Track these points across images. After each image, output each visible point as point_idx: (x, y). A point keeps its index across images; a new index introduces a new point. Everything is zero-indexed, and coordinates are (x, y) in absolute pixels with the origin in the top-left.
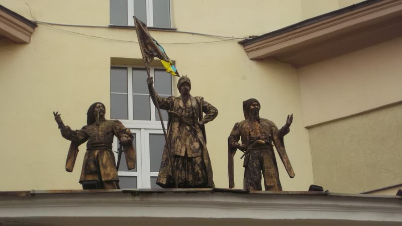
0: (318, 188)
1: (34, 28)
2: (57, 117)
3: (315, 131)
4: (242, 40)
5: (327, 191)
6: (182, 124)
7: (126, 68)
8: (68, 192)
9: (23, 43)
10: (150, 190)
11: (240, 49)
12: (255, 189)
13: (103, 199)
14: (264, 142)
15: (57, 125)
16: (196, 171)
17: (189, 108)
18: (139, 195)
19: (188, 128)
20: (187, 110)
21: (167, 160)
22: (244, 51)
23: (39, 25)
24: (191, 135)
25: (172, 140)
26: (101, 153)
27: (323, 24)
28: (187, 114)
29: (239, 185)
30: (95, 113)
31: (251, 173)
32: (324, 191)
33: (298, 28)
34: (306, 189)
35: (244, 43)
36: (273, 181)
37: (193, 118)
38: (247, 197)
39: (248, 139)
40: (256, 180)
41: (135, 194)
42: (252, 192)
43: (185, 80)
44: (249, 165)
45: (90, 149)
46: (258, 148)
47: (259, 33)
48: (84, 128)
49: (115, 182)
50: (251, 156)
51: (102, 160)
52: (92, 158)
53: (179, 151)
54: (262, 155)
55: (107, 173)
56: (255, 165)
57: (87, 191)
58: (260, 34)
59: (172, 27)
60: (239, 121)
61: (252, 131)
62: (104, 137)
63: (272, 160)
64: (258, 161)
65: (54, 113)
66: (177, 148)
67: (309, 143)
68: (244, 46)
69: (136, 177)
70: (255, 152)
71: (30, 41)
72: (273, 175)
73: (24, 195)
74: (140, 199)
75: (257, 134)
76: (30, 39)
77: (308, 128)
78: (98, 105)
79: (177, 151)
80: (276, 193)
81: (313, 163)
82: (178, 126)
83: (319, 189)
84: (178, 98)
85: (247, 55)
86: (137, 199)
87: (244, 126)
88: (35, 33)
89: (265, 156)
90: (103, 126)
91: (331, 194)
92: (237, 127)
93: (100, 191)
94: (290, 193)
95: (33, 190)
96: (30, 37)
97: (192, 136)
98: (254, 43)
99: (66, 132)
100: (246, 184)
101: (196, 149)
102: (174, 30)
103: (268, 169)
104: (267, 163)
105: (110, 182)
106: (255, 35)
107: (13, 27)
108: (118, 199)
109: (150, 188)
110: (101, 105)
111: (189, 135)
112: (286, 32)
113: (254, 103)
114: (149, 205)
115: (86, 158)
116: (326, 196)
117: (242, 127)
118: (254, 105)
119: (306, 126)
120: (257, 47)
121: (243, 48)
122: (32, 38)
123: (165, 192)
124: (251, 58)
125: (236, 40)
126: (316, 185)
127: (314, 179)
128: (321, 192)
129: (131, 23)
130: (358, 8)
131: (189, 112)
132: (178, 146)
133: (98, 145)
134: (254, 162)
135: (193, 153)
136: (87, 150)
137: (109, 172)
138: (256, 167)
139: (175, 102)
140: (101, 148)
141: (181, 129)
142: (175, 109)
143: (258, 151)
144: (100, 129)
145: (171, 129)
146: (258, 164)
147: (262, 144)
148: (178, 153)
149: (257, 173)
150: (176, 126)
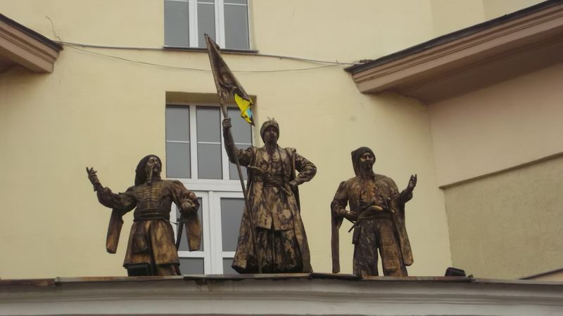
1: (58, 52)
2: (92, 175)
3: (454, 193)
4: (350, 66)
5: (471, 276)
6: (267, 184)
7: (188, 107)
8: (107, 280)
9: (43, 73)
10: (223, 277)
11: (347, 78)
12: (368, 274)
13: (156, 290)
14: (381, 208)
15: (92, 186)
16: (286, 250)
17: (277, 163)
18: (207, 284)
19: (275, 189)
20: (275, 165)
21: (247, 234)
22: (352, 81)
23: (65, 48)
24: (279, 200)
25: (254, 207)
26: (154, 225)
28: (274, 170)
29: (347, 268)
30: (147, 170)
31: (364, 252)
32: (467, 276)
33: (427, 49)
34: (441, 273)
35: (353, 70)
36: (394, 262)
37: (282, 176)
38: (358, 286)
39: (359, 204)
40: (370, 261)
41: (201, 281)
43: (272, 124)
44: (361, 242)
45: (138, 220)
46: (372, 217)
47: (374, 56)
48: (130, 189)
49: (174, 266)
50: (362, 228)
51: (155, 236)
52: (141, 232)
53: (263, 221)
54: (378, 227)
55: (163, 252)
56: (369, 241)
57: (135, 278)
58: (374, 58)
59: (251, 49)
60: (346, 179)
61: (364, 193)
62: (158, 203)
63: (392, 234)
64: (373, 234)
65: (87, 169)
66: (261, 217)
67: (444, 210)
68: (353, 75)
69: (203, 258)
70: (369, 223)
71: (53, 70)
72: (394, 255)
73: (46, 284)
74: (208, 290)
75: (371, 197)
76: (53, 67)
77: (443, 188)
78: (151, 158)
79: (260, 222)
82: (261, 187)
83: (460, 273)
84: (261, 150)
85: (357, 87)
86: (205, 289)
87: (353, 187)
88: (59, 59)
89: (382, 229)
90: (157, 187)
91: (477, 281)
92: (343, 187)
94: (419, 279)
95: (59, 278)
96: (53, 64)
97: (281, 201)
98: (366, 70)
99: (105, 197)
100: (356, 268)
101: (286, 219)
102: (254, 53)
103: (387, 247)
104: (386, 237)
105: (166, 266)
106: (367, 59)
107: (27, 50)
108: (177, 290)
109: (222, 273)
110: (155, 159)
111: (276, 200)
112: (410, 55)
113: (365, 154)
114: (220, 296)
115: (133, 232)
116: (469, 282)
119: (440, 186)
120: (372, 76)
121: (351, 76)
122: (55, 65)
123: (243, 279)
124: (363, 90)
125: (342, 65)
126: (454, 267)
127: (452, 259)
128: (463, 277)
129: (194, 43)
130: (513, 20)
131: (276, 168)
132: (262, 214)
133: (150, 214)
134: (367, 236)
135: (282, 224)
136: (134, 221)
137: (165, 252)
138: (370, 244)
139: (257, 155)
140: (155, 218)
141: (265, 192)
142: (257, 163)
143: (372, 222)
144: (153, 191)
145: (252, 192)
146: (372, 239)
147: (379, 212)
148: (262, 225)
149: (372, 252)
150: (259, 187)
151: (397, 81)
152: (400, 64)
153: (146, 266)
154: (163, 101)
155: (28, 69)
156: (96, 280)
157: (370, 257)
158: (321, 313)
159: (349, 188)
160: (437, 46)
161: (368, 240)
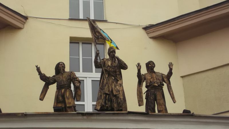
0: (188, 111)
1: (26, 20)
3: (186, 79)
4: (145, 27)
5: (193, 113)
6: (110, 75)
7: (78, 43)
9: (20, 28)
10: (93, 113)
11: (143, 32)
12: (152, 112)
13: (65, 118)
14: (157, 85)
16: (119, 102)
18: (86, 115)
19: (113, 78)
20: (113, 67)
21: (101, 96)
22: (145, 33)
23: (29, 18)
24: (115, 82)
26: (66, 91)
28: (113, 70)
30: (59, 68)
31: (150, 103)
33: (176, 20)
34: (181, 112)
35: (146, 28)
36: (162, 107)
37: (116, 72)
38: (147, 117)
40: (152, 107)
41: (83, 114)
42: (150, 113)
43: (113, 50)
44: (149, 99)
45: (59, 88)
46: (154, 88)
47: (154, 23)
48: (54, 76)
49: (74, 107)
50: (149, 93)
51: (66, 95)
55: (69, 102)
56: (152, 98)
57: (57, 113)
58: (154, 24)
59: (104, 20)
61: (151, 78)
62: (66, 82)
63: (161, 95)
64: (154, 96)
65: (36, 66)
66: (107, 89)
67: (182, 86)
68: (146, 30)
69: (84, 105)
70: (152, 91)
71: (24, 27)
72: (162, 104)
73: (20, 115)
74: (86, 118)
77: (182, 77)
78: (61, 63)
80: (164, 114)
81: (185, 97)
84: (108, 59)
85: (148, 35)
86: (85, 117)
88: (27, 23)
89: (157, 93)
90: (65, 75)
91: (195, 115)
93: (64, 113)
94: (172, 114)
95: (26, 112)
96: (24, 25)
99: (43, 77)
102: (106, 21)
104: (159, 97)
106: (152, 24)
107: (14, 19)
108: (74, 118)
109: (92, 111)
112: (169, 22)
114: (92, 121)
116: (193, 116)
118: (151, 64)
119: (180, 76)
120: (154, 31)
121: (145, 31)
123: (100, 114)
124: (150, 37)
125: (141, 27)
126: (187, 109)
128: (190, 114)
129: (81, 17)
130: (211, 9)
133: (64, 86)
134: (151, 96)
136: (57, 89)
137: (70, 102)
138: (152, 100)
139: (106, 62)
140: (66, 88)
141: (109, 79)
142: (106, 66)
143: (153, 90)
144: (64, 77)
145: (104, 78)
146: (153, 97)
147: (156, 86)
149: (153, 103)
152: (165, 26)
153: (61, 108)
154: (68, 40)
155: (14, 27)
156: (42, 113)
157: (152, 105)
158: (132, 128)
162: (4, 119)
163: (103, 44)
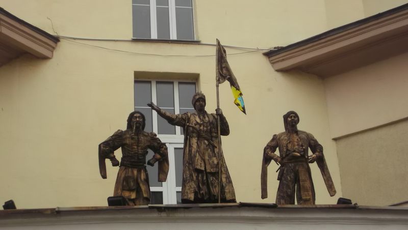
1: (56, 43)
3: (342, 143)
4: (267, 51)
5: (356, 204)
7: (150, 82)
8: (94, 209)
9: (45, 58)
10: (177, 206)
11: (265, 60)
13: (129, 216)
14: (299, 154)
17: (207, 123)
18: (165, 211)
19: (206, 142)
20: (205, 124)
22: (268, 62)
23: (61, 40)
24: (209, 150)
25: (192, 154)
26: (139, 172)
27: (349, 33)
28: (205, 129)
31: (285, 186)
32: (353, 203)
34: (334, 202)
35: (269, 54)
36: (308, 194)
37: (211, 132)
38: (274, 212)
40: (289, 193)
41: (161, 209)
43: (200, 96)
44: (283, 179)
46: (293, 161)
47: (284, 44)
50: (285, 169)
53: (199, 164)
54: (297, 168)
57: (113, 207)
58: (285, 45)
59: (195, 40)
61: (289, 142)
63: (307, 173)
64: (293, 174)
66: (198, 162)
67: (336, 155)
68: (269, 58)
69: (162, 192)
70: (290, 165)
71: (53, 56)
72: (308, 188)
73: (49, 212)
74: (166, 215)
75: (294, 146)
76: (53, 54)
77: (335, 140)
79: (197, 165)
81: (341, 176)
82: (196, 141)
83: (348, 202)
84: (194, 114)
85: (273, 66)
86: (164, 215)
87: (282, 138)
88: (57, 48)
89: (300, 169)
91: (360, 207)
92: (275, 138)
95: (58, 208)
96: (52, 52)
97: (211, 151)
98: (279, 54)
100: (278, 197)
101: (214, 164)
102: (198, 43)
103: (303, 183)
104: (302, 176)
106: (280, 46)
107: (35, 42)
108: (143, 216)
109: (176, 203)
111: (207, 150)
113: (291, 115)
114: (176, 220)
116: (355, 209)
117: (280, 138)
118: (292, 117)
119: (333, 137)
120: (283, 58)
121: (268, 59)
122: (54, 53)
124: (276, 69)
125: (261, 51)
126: (344, 198)
127: (342, 191)
128: (350, 205)
129: (154, 36)
130: (385, 17)
131: (207, 127)
132: (198, 160)
134: (288, 175)
135: (212, 168)
138: (290, 181)
139: (191, 118)
141: (199, 144)
143: (293, 164)
145: (190, 144)
146: (292, 177)
147: (297, 157)
148: (198, 167)
149: (291, 186)
150: (194, 141)
151: (299, 63)
152: (303, 50)
153: (121, 198)
154: (132, 78)
156: (87, 209)
157: (289, 190)
159: (279, 139)
160: (330, 36)
161: (289, 178)
162: (20, 220)
163: (194, 84)
